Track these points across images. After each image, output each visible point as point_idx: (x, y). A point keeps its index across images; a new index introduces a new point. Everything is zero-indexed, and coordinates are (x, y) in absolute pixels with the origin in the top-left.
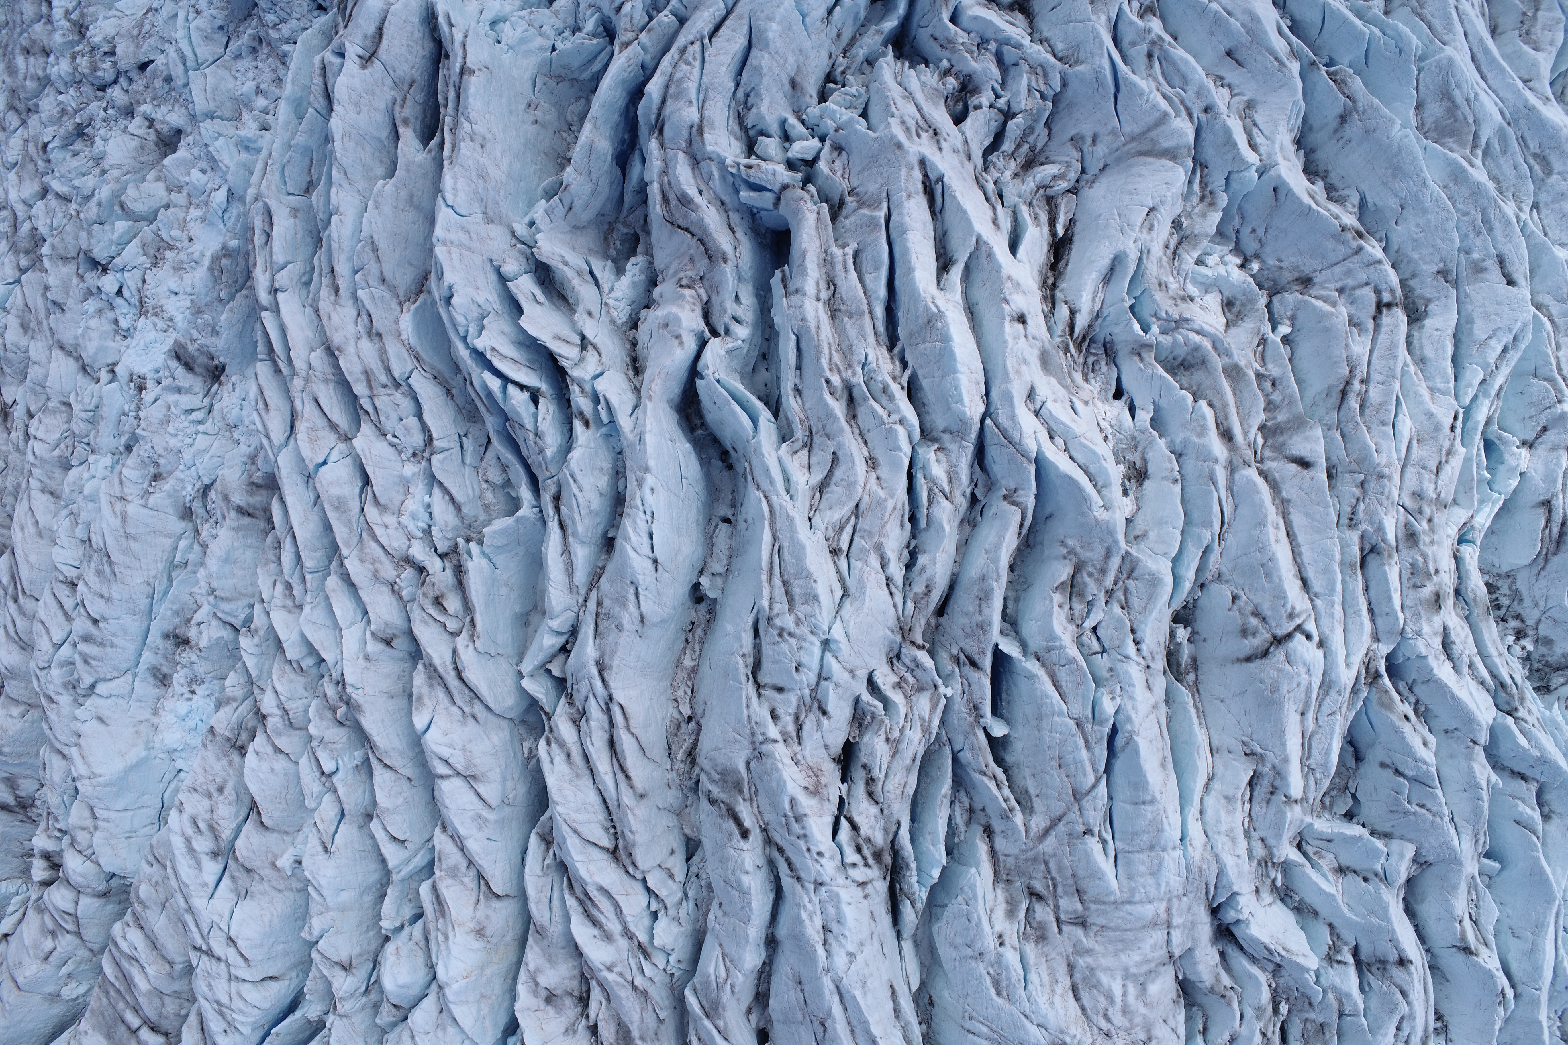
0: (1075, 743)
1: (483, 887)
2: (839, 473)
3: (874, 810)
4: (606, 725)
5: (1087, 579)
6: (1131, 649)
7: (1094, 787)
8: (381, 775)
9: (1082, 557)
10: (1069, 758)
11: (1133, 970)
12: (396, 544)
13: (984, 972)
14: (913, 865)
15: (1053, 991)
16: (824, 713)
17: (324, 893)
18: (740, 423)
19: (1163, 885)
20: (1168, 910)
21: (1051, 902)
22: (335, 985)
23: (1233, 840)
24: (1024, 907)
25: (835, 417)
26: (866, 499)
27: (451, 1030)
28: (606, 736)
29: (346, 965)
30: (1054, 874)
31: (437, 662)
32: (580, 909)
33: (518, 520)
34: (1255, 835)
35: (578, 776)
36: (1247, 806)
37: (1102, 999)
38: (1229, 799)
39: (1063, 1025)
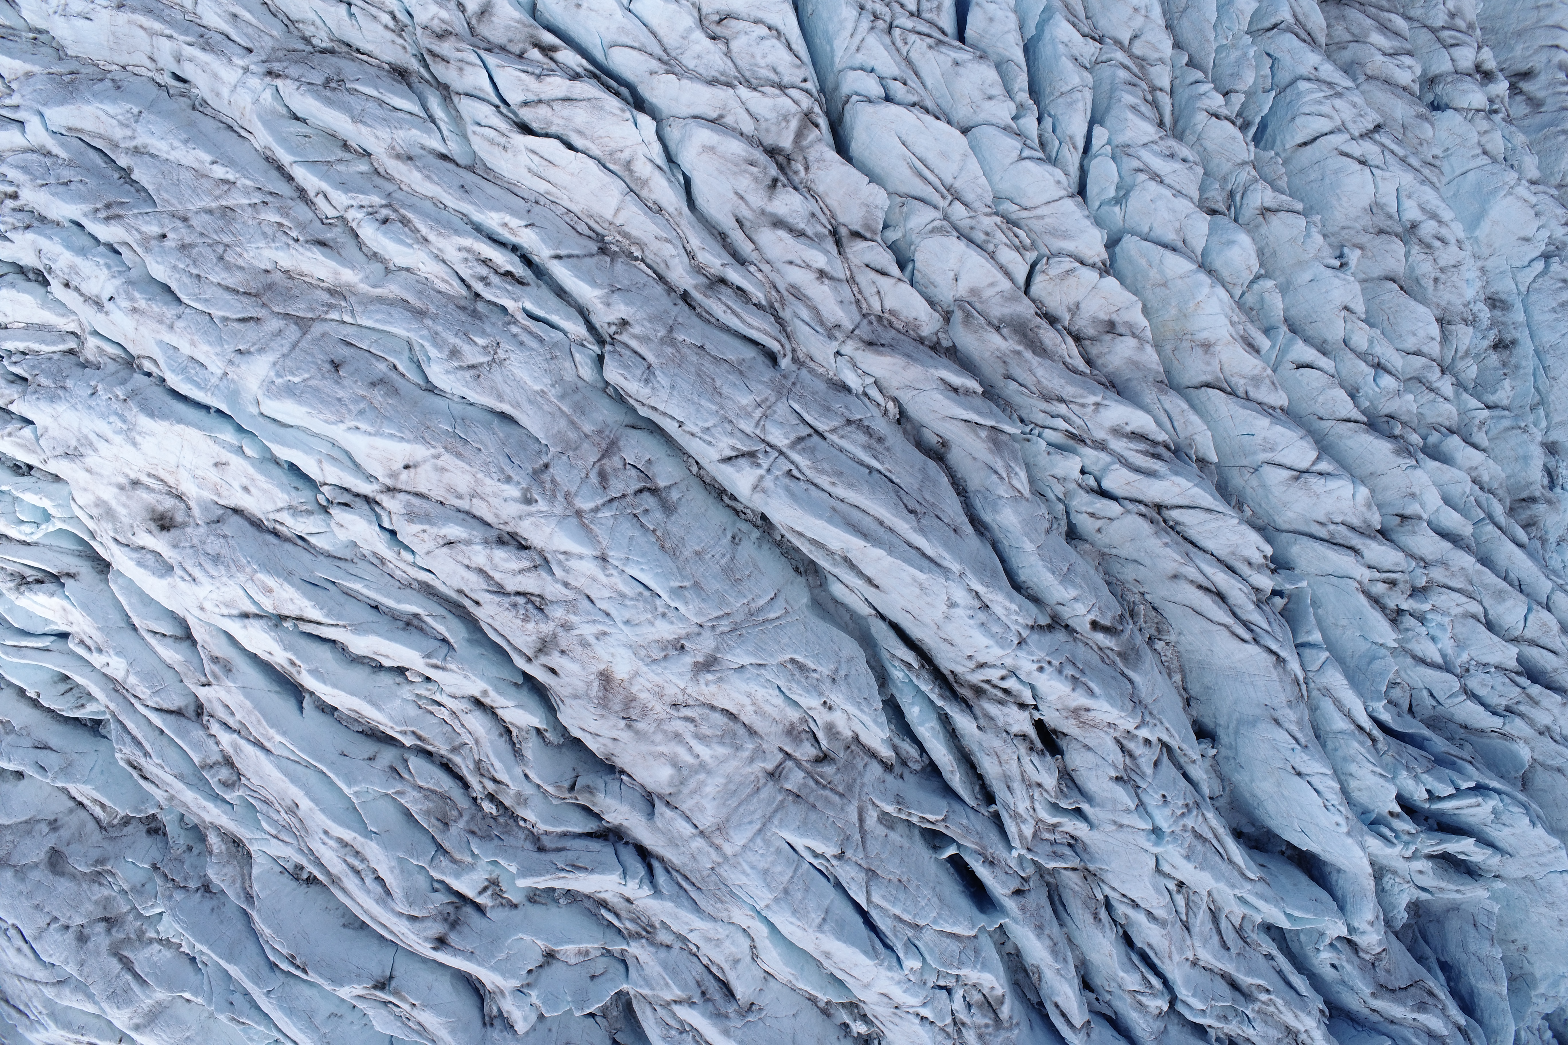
0: (909, 913)
1: (1225, 386)
2: (1216, 938)
3: (1015, 729)
4: (1239, 612)
5: (987, 1021)
6: (925, 1012)
7: (868, 893)
8: (1347, 408)
9: (1003, 1032)
10: (902, 896)
11: (702, 776)
12: (1443, 597)
13: (820, 669)
14: (940, 703)
15: (754, 704)
16: (1118, 779)
17: (1329, 272)
18: (1299, 908)
19: (748, 870)
20: (718, 848)
21: (808, 765)
22: (1269, 192)
23: (709, 940)
24: (824, 742)
25: (1247, 974)
26: (1189, 942)
27: (1170, 237)
28: (1231, 601)
29: (1268, 214)
30: (827, 793)
31: (1374, 545)
32: (1151, 437)
33: (1379, 692)
34: (677, 945)
35: (1233, 554)
36: (705, 961)
37: (709, 732)
38: (737, 961)
39: (724, 686)
